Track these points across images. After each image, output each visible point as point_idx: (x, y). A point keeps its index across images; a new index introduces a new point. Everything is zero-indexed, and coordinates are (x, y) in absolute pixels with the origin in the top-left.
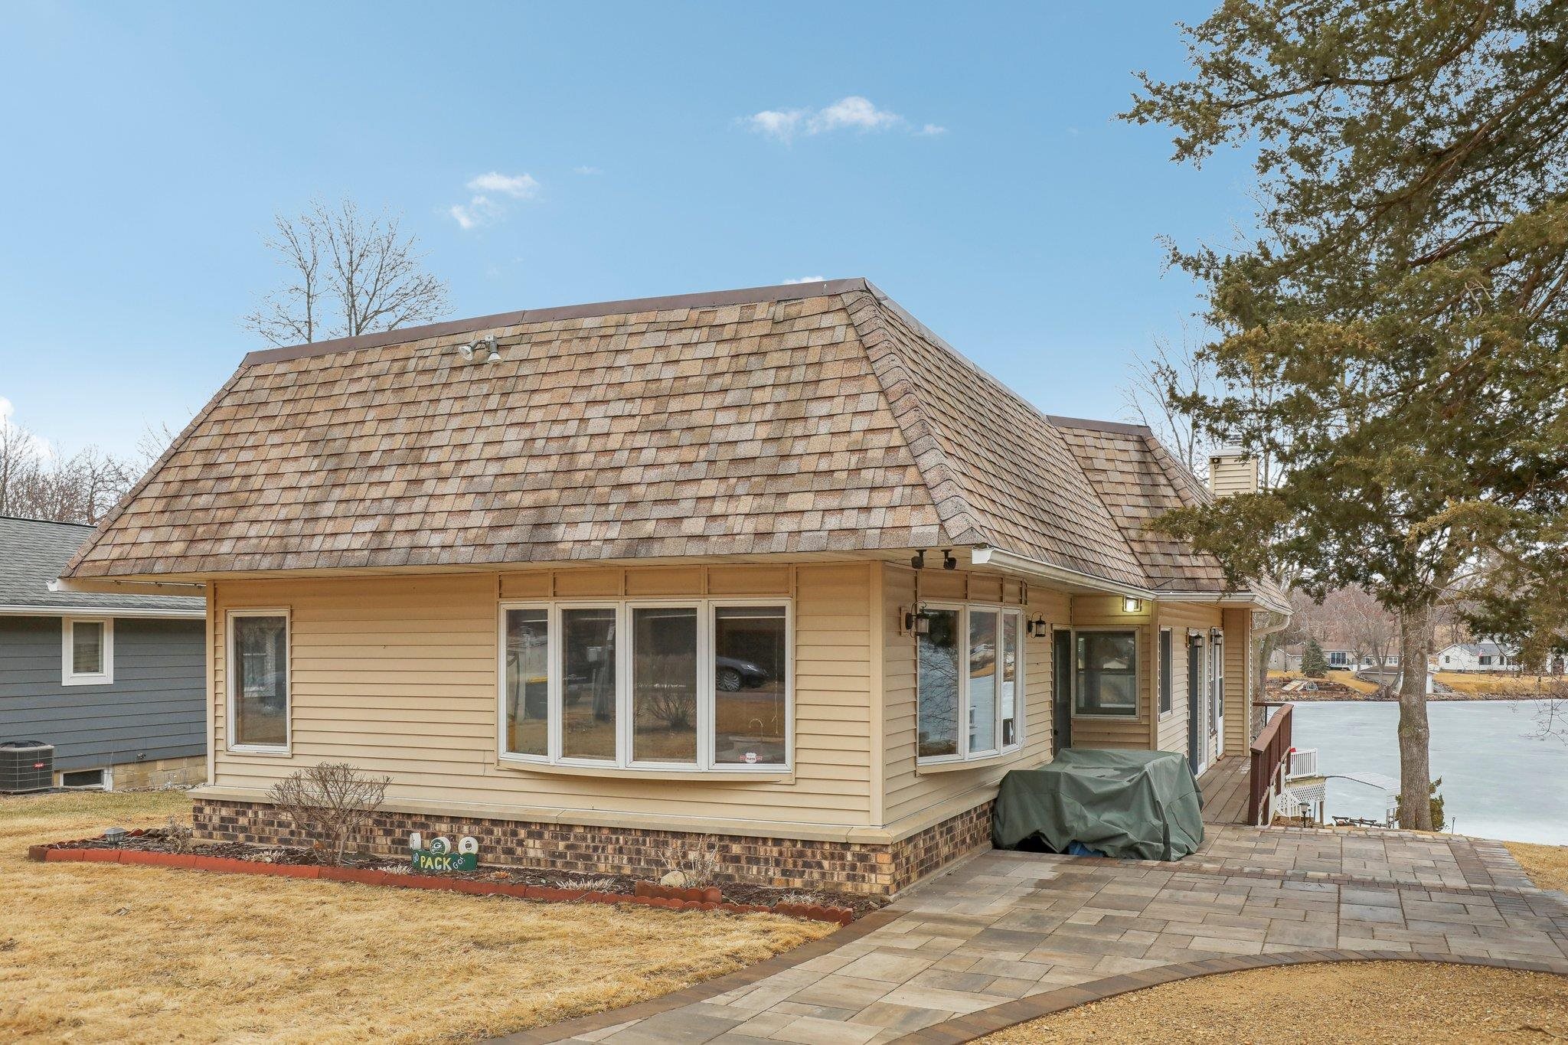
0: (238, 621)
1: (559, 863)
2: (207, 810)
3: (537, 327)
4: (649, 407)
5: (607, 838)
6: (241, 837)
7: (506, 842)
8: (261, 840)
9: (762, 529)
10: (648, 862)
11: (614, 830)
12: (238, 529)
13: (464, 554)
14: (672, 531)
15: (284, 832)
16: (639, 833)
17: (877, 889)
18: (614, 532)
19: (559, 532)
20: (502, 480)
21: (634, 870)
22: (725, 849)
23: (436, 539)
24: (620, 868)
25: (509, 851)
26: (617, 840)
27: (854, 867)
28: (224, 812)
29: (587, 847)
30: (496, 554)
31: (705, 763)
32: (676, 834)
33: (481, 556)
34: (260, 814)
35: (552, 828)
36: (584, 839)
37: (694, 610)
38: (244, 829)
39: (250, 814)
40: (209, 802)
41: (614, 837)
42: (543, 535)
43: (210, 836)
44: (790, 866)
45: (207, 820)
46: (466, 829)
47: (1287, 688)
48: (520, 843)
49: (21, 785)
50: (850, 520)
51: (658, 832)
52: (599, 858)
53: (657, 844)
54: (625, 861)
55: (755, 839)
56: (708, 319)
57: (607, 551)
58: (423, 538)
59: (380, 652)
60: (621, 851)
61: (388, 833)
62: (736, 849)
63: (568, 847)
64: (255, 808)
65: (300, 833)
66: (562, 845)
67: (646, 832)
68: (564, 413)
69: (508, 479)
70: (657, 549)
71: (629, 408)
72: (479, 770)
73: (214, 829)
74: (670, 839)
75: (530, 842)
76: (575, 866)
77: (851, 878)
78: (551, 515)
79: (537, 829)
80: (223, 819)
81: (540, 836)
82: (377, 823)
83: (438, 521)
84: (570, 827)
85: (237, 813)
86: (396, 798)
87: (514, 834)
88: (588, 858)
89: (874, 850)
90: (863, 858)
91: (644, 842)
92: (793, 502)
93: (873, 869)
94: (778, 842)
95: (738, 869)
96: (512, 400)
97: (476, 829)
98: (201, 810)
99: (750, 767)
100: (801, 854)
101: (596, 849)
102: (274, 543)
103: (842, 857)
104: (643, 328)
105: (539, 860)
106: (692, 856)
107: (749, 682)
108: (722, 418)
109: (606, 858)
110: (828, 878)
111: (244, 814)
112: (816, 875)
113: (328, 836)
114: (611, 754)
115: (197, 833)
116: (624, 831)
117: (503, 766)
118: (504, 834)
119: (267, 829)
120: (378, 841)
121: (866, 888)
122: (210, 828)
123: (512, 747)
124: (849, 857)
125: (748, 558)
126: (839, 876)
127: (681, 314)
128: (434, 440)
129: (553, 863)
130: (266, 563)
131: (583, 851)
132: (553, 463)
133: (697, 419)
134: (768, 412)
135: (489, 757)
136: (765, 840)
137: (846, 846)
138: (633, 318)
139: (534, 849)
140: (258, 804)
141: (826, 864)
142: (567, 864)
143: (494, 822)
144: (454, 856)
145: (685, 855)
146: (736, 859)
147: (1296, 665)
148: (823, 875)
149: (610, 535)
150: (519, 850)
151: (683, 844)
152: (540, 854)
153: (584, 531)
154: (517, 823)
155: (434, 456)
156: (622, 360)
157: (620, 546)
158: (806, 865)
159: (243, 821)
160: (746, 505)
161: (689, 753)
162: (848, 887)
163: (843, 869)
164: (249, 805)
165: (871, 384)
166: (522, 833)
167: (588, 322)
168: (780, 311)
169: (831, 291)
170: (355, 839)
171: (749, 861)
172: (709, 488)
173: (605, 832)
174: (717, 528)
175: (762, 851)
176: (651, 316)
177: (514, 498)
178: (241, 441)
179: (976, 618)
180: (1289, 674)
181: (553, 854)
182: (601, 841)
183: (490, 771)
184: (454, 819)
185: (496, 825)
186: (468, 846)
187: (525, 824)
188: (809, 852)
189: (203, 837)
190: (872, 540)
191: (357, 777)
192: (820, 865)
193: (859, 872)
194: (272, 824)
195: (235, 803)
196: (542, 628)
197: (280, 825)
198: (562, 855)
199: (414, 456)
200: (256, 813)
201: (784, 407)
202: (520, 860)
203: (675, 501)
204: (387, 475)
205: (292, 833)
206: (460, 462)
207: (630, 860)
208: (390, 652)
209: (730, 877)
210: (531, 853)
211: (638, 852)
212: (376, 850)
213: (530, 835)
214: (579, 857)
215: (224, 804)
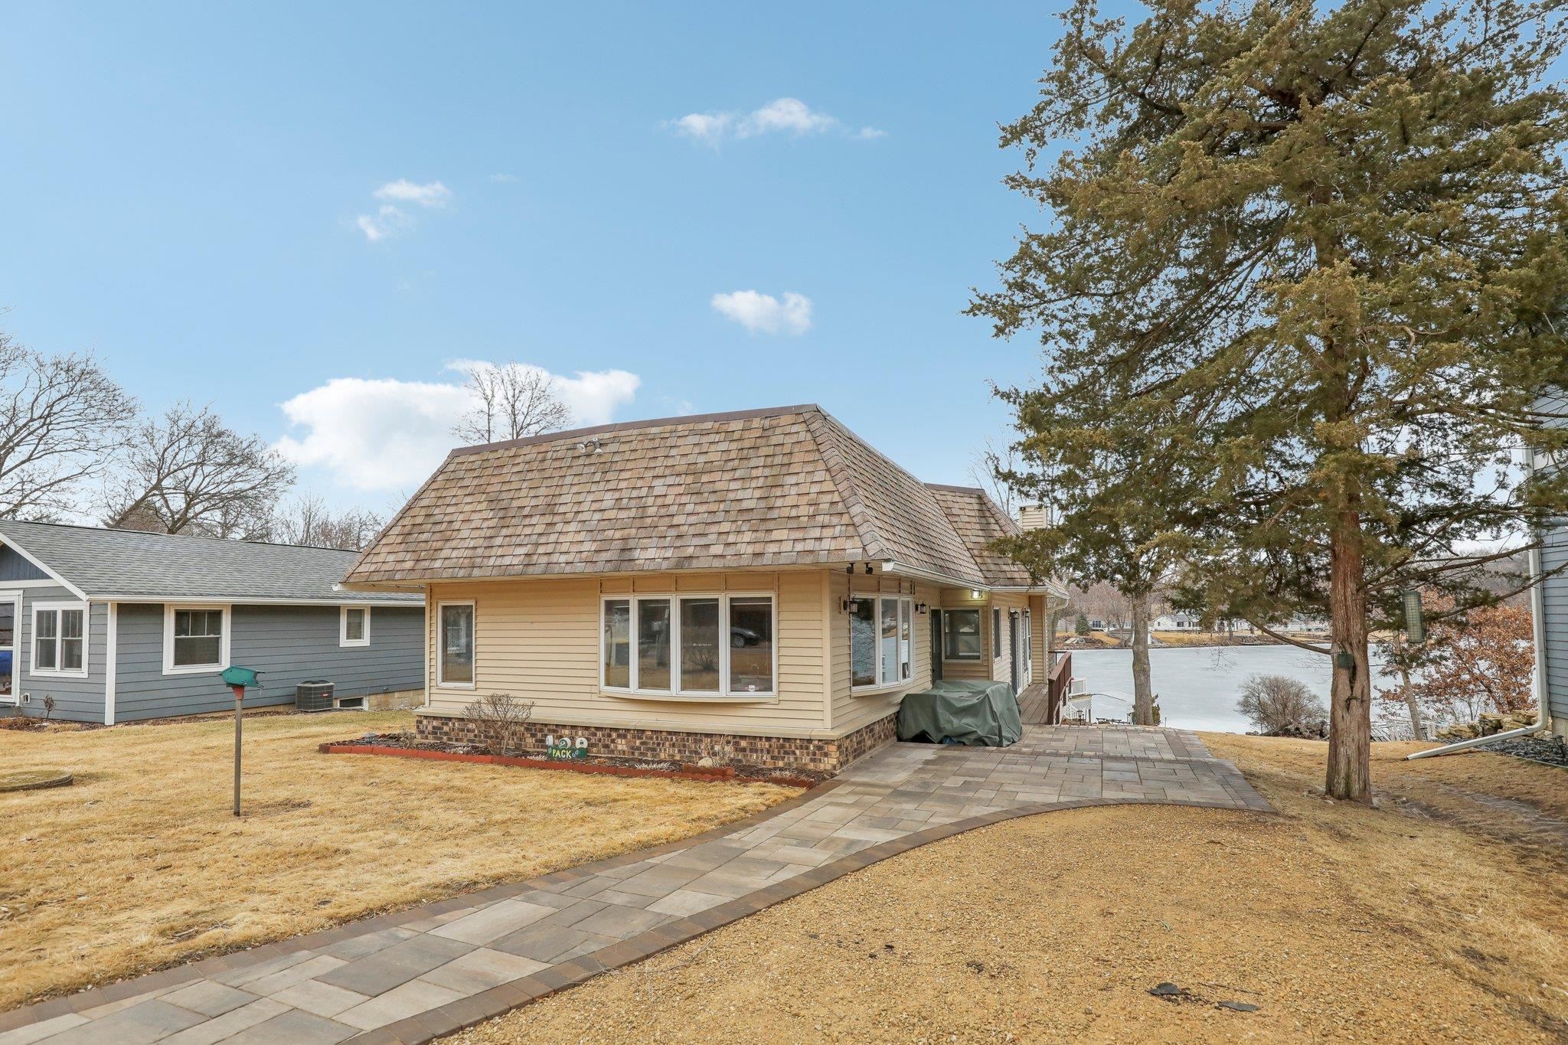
0: (445, 608)
1: (637, 753)
2: (425, 722)
3: (623, 433)
4: (690, 479)
5: (665, 738)
6: (445, 738)
7: (605, 740)
8: (457, 740)
9: (757, 551)
10: (690, 752)
11: (669, 733)
12: (445, 553)
13: (580, 567)
14: (705, 553)
15: (471, 736)
16: (685, 735)
17: (829, 767)
18: (669, 553)
19: (636, 554)
20: (602, 523)
21: (682, 757)
22: (737, 743)
23: (563, 558)
24: (673, 756)
25: (606, 746)
26: (672, 738)
27: (814, 754)
28: (435, 723)
29: (654, 743)
30: (599, 567)
31: (724, 692)
32: (707, 735)
33: (590, 568)
34: (457, 724)
35: (632, 732)
36: (652, 738)
37: (717, 600)
38: (446, 734)
39: (450, 724)
40: (426, 717)
41: (670, 737)
42: (627, 555)
43: (427, 738)
44: (776, 754)
45: (425, 728)
46: (580, 733)
47: (1068, 642)
48: (613, 741)
49: (315, 707)
50: (810, 545)
51: (696, 733)
52: (660, 750)
53: (696, 741)
54: (676, 751)
55: (755, 738)
56: (724, 428)
57: (665, 565)
58: (555, 558)
59: (528, 626)
60: (674, 745)
61: (533, 735)
62: (743, 743)
63: (642, 743)
64: (453, 721)
65: (480, 736)
66: (638, 742)
67: (689, 734)
68: (639, 483)
69: (606, 522)
70: (695, 563)
71: (678, 480)
72: (587, 697)
73: (429, 733)
74: (703, 738)
75: (619, 741)
76: (646, 755)
77: (812, 760)
78: (632, 544)
79: (623, 733)
80: (434, 727)
81: (625, 737)
82: (527, 729)
83: (564, 548)
84: (643, 731)
85: (443, 724)
86: (538, 715)
87: (609, 735)
88: (654, 750)
89: (826, 743)
90: (820, 748)
91: (688, 740)
92: (776, 535)
93: (826, 755)
94: (768, 739)
95: (745, 756)
96: (609, 476)
97: (586, 733)
98: (421, 722)
99: (751, 694)
100: (783, 746)
101: (658, 744)
102: (466, 561)
103: (807, 748)
104: (686, 433)
105: (624, 752)
106: (717, 748)
107: (750, 642)
108: (733, 485)
109: (665, 750)
110: (799, 761)
111: (447, 724)
112: (792, 759)
113: (497, 738)
114: (667, 686)
115: (418, 736)
116: (676, 733)
117: (602, 695)
118: (603, 735)
119: (461, 733)
120: (527, 740)
121: (822, 767)
122: (426, 733)
123: (608, 683)
124: (812, 748)
125: (751, 568)
126: (806, 759)
127: (708, 425)
128: (563, 499)
129: (633, 753)
130: (461, 573)
131: (651, 746)
132: (633, 513)
133: (719, 486)
134: (761, 482)
135: (594, 689)
136: (761, 738)
137: (810, 741)
138: (680, 428)
139: (621, 745)
140: (455, 718)
141: (798, 752)
142: (641, 754)
143: (597, 729)
144: (573, 749)
145: (712, 748)
146: (744, 750)
147: (1072, 629)
148: (796, 759)
149: (667, 555)
150: (612, 746)
151: (711, 741)
152: (625, 748)
153: (651, 553)
154: (611, 729)
155: (562, 509)
156: (673, 452)
157: (673, 562)
158: (786, 753)
159: (446, 729)
160: (748, 537)
161: (715, 686)
162: (811, 766)
163: (808, 755)
164: (450, 719)
165: (821, 466)
166: (614, 735)
167: (654, 430)
168: (767, 423)
169: (797, 411)
170: (513, 739)
171: (751, 751)
172: (725, 527)
173: (664, 734)
174: (731, 550)
175: (759, 745)
176: (691, 426)
177: (610, 533)
178: (447, 501)
179: (885, 603)
180: (1068, 634)
181: (632, 748)
182: (662, 740)
183: (595, 697)
184: (573, 727)
185: (599, 730)
186: (582, 743)
187: (616, 730)
188: (787, 745)
189: (422, 738)
190: (823, 558)
191: (514, 702)
192: (794, 753)
193: (818, 757)
194: (463, 730)
195: (442, 718)
196: (627, 611)
197: (468, 731)
198: (638, 749)
199: (550, 509)
200: (454, 724)
201: (770, 479)
202: (612, 752)
203: (705, 535)
204: (534, 520)
205: (475, 736)
206: (578, 512)
207: (679, 751)
208: (535, 626)
209: (740, 761)
210: (620, 747)
211: (684, 746)
212: (526, 746)
213: (619, 736)
214: (648, 749)
215: (435, 718)
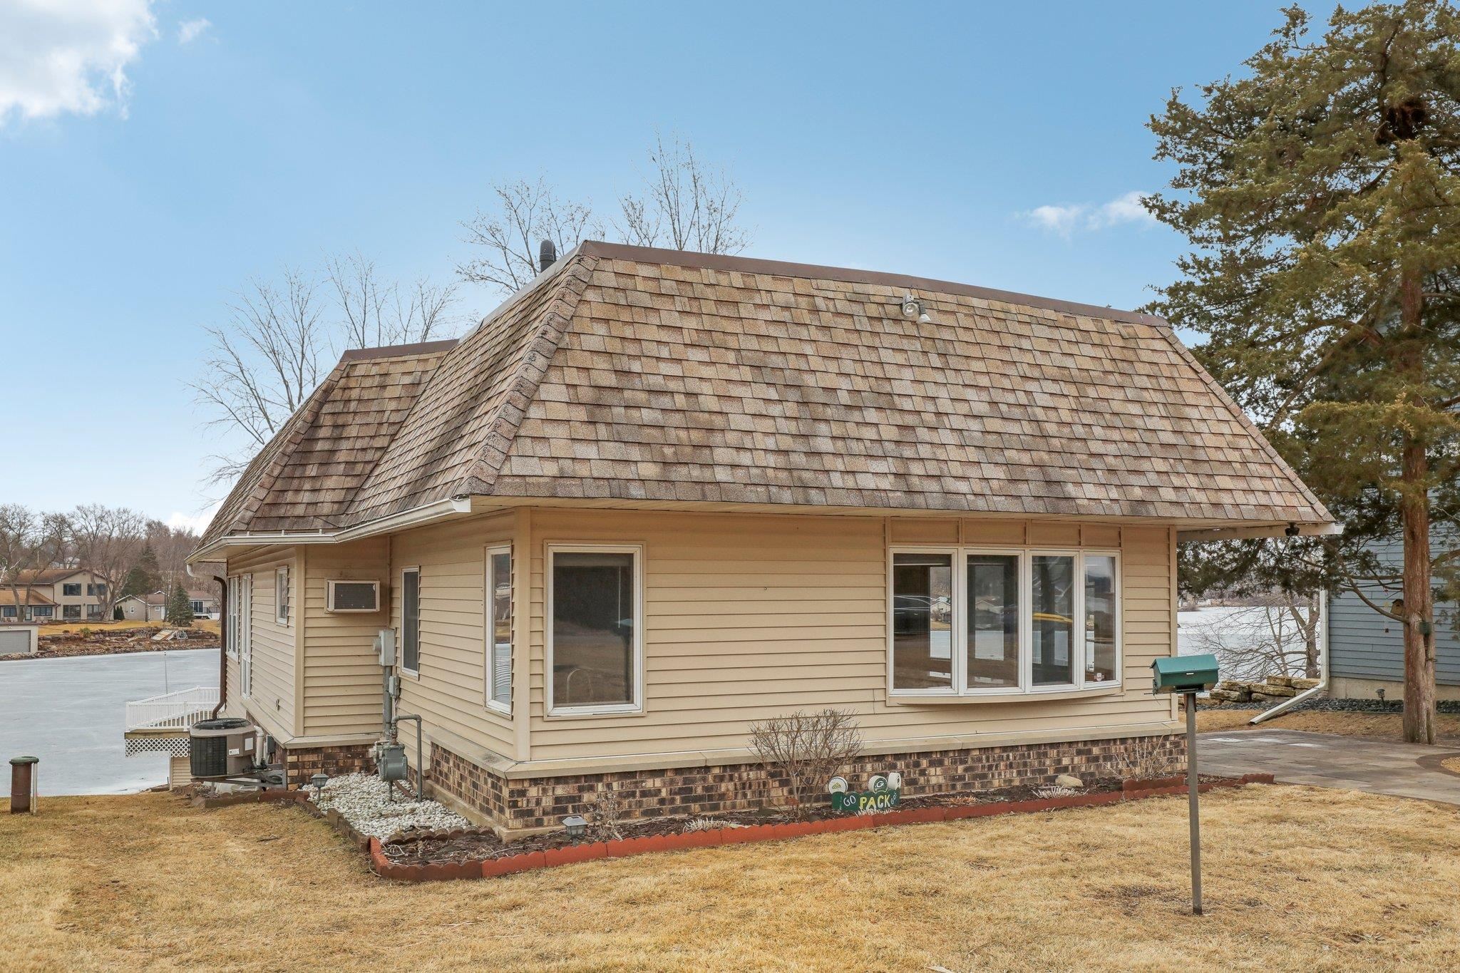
1: (959, 785)
2: (533, 792)
4: (1073, 390)
5: (999, 757)
7: (909, 773)
10: (1033, 772)
11: (1005, 749)
15: (653, 802)
16: (1025, 749)
18: (1114, 494)
19: (1071, 490)
20: (991, 437)
21: (1022, 781)
22: (1090, 751)
24: (1011, 781)
26: (1008, 756)
27: (1171, 753)
28: (560, 791)
29: (983, 767)
31: (1081, 683)
32: (1053, 745)
34: (615, 786)
35: (951, 754)
36: (980, 760)
39: (600, 787)
40: (535, 781)
41: (1005, 755)
42: (1057, 491)
43: (539, 823)
45: (533, 805)
46: (869, 767)
48: (923, 773)
50: (1261, 498)
51: (1039, 745)
52: (993, 776)
53: (1039, 756)
54: (1015, 775)
55: (1109, 741)
56: (1072, 323)
60: (1011, 766)
62: (1096, 751)
63: (966, 770)
64: (607, 780)
65: (673, 801)
66: (960, 769)
67: (1030, 747)
69: (995, 437)
72: (868, 708)
73: (545, 813)
74: (1048, 750)
75: (932, 771)
78: (1055, 474)
79: (935, 757)
80: (558, 800)
81: (940, 763)
82: (772, 775)
84: (968, 751)
85: (581, 789)
87: (917, 764)
88: (984, 776)
89: (1183, 738)
90: (1176, 744)
91: (1029, 754)
93: (1182, 752)
94: (1123, 740)
95: (1098, 767)
97: (879, 766)
98: (522, 793)
99: (1100, 684)
101: (990, 767)
103: (1163, 745)
105: (940, 786)
106: (1066, 761)
108: (1133, 409)
109: (1000, 774)
111: (591, 788)
113: (710, 798)
116: (1013, 748)
117: (894, 703)
118: (907, 766)
119: (626, 802)
120: (773, 793)
121: (1178, 767)
122: (538, 813)
124: (1168, 746)
127: (1050, 314)
129: (954, 787)
131: (979, 771)
132: (1027, 428)
133: (1116, 406)
134: (1161, 410)
135: (880, 695)
136: (1115, 740)
137: (1166, 737)
138: (1013, 308)
139: (936, 776)
140: (612, 774)
141: (1154, 753)
142: (966, 785)
143: (897, 756)
145: (1059, 761)
146: (1096, 759)
148: (1153, 762)
149: (1111, 495)
150: (922, 780)
151: (1058, 752)
152: (941, 780)
153: (1091, 491)
154: (918, 754)
155: (909, 405)
156: (1026, 344)
157: (1122, 506)
159: (587, 797)
160: (1193, 481)
162: (1169, 768)
163: (1165, 755)
164: (599, 777)
166: (924, 763)
167: (975, 302)
169: (1148, 322)
170: (745, 795)
171: (1105, 759)
172: (1161, 465)
173: (997, 751)
175: (1113, 749)
176: (1028, 309)
181: (953, 778)
182: (994, 760)
183: (879, 708)
185: (899, 759)
186: (898, 781)
187: (925, 754)
188: (1143, 746)
189: (527, 826)
192: (1151, 755)
193: (1174, 756)
194: (633, 794)
195: (577, 778)
198: (962, 778)
199: (886, 401)
200: (609, 786)
201: (1169, 407)
202: (922, 789)
203: (1142, 473)
204: (871, 417)
205: (662, 801)
206: (939, 414)
207: (1019, 773)
208: (770, 594)
209: (1092, 774)
210: (934, 781)
211: (1025, 765)
212: (770, 802)
213: (932, 764)
214: (975, 777)
215: (559, 780)
